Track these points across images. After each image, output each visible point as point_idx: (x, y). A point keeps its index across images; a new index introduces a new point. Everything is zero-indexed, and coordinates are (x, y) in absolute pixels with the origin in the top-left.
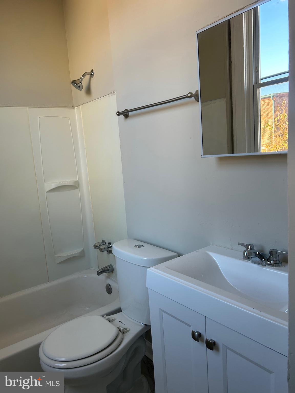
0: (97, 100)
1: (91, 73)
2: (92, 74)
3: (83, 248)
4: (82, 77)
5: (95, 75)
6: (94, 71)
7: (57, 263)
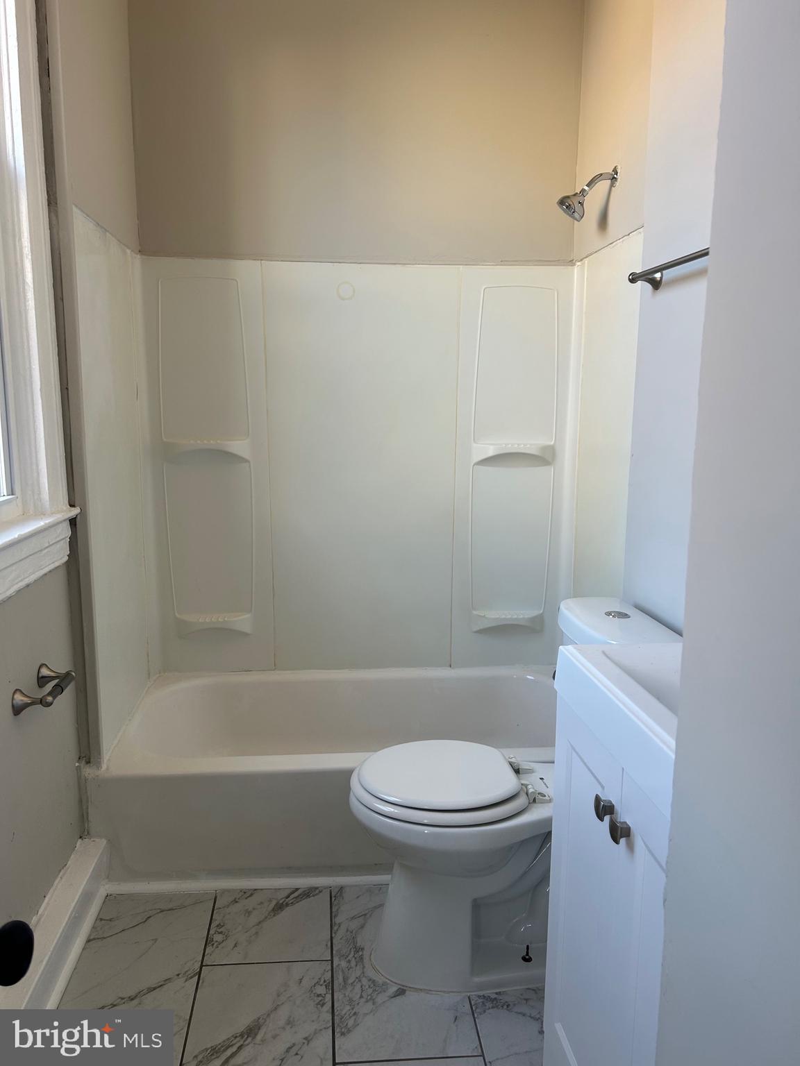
0: (617, 244)
1: (612, 175)
2: (614, 178)
3: (541, 611)
4: (586, 188)
5: (619, 180)
6: (619, 171)
7: (475, 630)
